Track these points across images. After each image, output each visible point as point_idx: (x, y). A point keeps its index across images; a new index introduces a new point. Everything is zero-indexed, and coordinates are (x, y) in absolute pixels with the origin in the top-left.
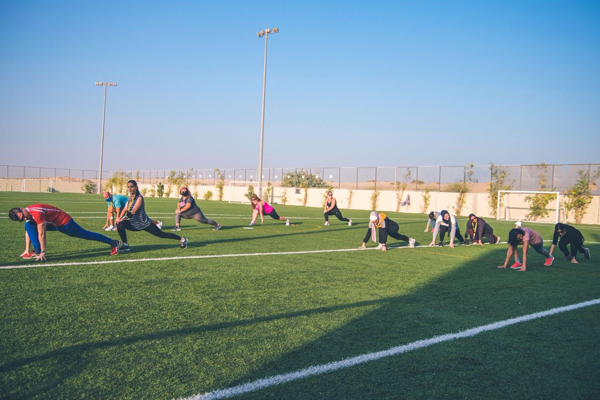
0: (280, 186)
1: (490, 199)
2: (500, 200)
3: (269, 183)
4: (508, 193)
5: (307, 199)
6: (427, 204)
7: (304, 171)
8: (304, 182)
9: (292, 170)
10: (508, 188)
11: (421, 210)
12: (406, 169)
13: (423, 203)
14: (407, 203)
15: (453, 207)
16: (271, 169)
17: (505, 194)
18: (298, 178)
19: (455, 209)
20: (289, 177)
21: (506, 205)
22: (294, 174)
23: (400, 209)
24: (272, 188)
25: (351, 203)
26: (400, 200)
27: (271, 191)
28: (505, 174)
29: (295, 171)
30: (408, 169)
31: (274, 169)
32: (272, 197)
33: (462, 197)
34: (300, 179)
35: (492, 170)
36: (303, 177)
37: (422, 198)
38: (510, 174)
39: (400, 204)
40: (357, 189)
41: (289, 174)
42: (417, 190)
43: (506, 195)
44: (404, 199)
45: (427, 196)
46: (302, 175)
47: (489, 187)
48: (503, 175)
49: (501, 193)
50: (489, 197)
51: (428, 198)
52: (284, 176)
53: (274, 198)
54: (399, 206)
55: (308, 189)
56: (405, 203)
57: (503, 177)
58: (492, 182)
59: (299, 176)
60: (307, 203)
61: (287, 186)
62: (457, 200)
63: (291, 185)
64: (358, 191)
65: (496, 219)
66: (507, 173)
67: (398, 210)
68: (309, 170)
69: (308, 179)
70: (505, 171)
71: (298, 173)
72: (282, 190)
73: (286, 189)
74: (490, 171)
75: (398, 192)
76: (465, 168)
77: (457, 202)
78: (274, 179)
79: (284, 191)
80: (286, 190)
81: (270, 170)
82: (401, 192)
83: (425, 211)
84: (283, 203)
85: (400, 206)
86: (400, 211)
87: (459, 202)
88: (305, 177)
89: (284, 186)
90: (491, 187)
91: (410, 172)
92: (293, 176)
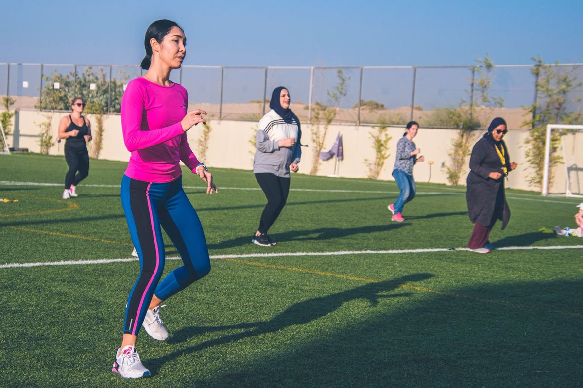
0: (36, 107)
1: (530, 146)
2: (554, 149)
3: (7, 100)
4: (574, 132)
5: (103, 142)
6: (383, 157)
7: (96, 71)
8: (95, 100)
9: (66, 68)
10: (576, 119)
11: (367, 169)
12: (335, 72)
13: (372, 155)
14: (338, 153)
15: (443, 165)
16: (14, 64)
17: (565, 132)
18: (81, 90)
19: (446, 169)
20: (57, 86)
21: (568, 161)
22: (72, 78)
23: (319, 167)
24: (17, 113)
25: (207, 153)
26: (321, 146)
27: (13, 120)
28: (568, 86)
29: (73, 71)
30: (340, 72)
31: (20, 64)
32: (17, 135)
33: (464, 140)
34: (84, 92)
35: (537, 74)
36: (93, 87)
37: (371, 142)
38: (580, 85)
39: (321, 156)
40: (221, 119)
41: (60, 79)
42: (360, 122)
43: (570, 136)
44: (329, 145)
45: (383, 138)
46: (90, 82)
47: (529, 118)
48: (563, 87)
49: (553, 130)
50: (527, 142)
51: (386, 142)
52: (45, 84)
53: (21, 139)
54: (316, 161)
55: (104, 117)
56: (331, 155)
57: (564, 92)
58: (538, 104)
59: (84, 85)
60: (101, 152)
61: (53, 108)
62: (451, 148)
63: (62, 106)
64: (223, 123)
65: (540, 193)
66: (574, 83)
67: (315, 169)
68: (107, 71)
69: (105, 92)
70: (570, 78)
71: (80, 75)
72: (42, 117)
73: (50, 114)
74: (533, 78)
75: (315, 128)
76: (473, 72)
77: (452, 152)
78: (21, 91)
79: (46, 121)
80: (49, 118)
81: (9, 66)
82: (322, 128)
83: (378, 173)
84: (44, 150)
85: (320, 161)
86: (319, 174)
87: (456, 151)
88: (98, 87)
89: (45, 108)
90: (534, 117)
91: (343, 80)
92: (67, 84)
